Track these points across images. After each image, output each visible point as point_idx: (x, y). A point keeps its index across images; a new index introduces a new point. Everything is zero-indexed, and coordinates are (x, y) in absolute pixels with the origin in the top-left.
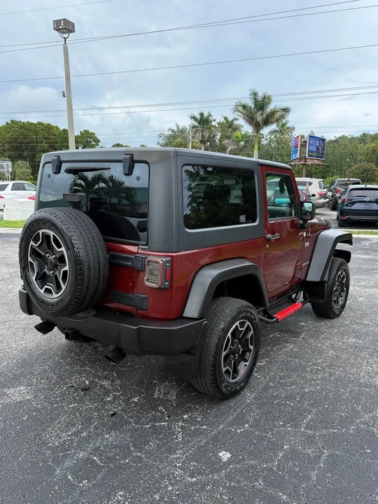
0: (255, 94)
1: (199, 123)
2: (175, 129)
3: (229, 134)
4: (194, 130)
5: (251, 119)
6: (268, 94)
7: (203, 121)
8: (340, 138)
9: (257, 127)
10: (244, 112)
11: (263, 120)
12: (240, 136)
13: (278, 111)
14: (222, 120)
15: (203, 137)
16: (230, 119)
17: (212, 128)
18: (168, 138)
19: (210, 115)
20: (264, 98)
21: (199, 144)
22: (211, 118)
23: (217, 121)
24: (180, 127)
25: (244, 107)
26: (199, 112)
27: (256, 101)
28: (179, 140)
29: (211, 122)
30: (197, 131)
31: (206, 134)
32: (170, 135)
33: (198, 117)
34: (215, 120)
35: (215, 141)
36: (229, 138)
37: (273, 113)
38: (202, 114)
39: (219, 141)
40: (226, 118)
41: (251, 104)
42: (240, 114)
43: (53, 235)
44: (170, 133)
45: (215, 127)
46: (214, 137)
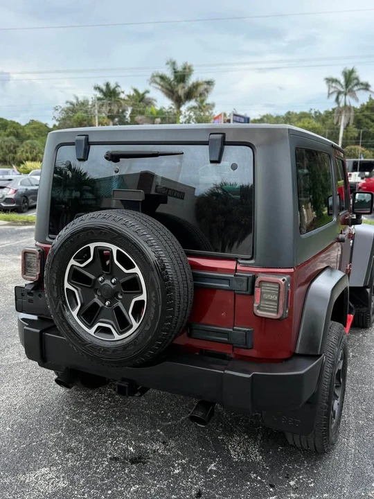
0: (174, 63)
1: (105, 94)
2: (74, 101)
3: (141, 109)
4: (100, 103)
5: (171, 92)
6: (189, 64)
7: (110, 94)
8: (264, 116)
9: (179, 101)
10: (162, 83)
11: (185, 94)
12: (154, 112)
13: (202, 84)
14: (132, 93)
15: (110, 111)
16: (141, 92)
17: (122, 102)
18: (67, 111)
19: (117, 86)
20: (185, 69)
21: (106, 120)
22: (118, 90)
23: (127, 92)
24: (81, 99)
25: (162, 78)
26: (105, 82)
27: (175, 72)
28: (80, 114)
29: (119, 94)
30: (103, 105)
31: (115, 108)
32: (69, 109)
33: (104, 88)
34: (123, 92)
35: (125, 116)
36: (142, 113)
37: (196, 86)
38: (108, 85)
39: (130, 117)
40: (136, 91)
41: (169, 74)
42: (157, 86)
43: (118, 251)
44: (68, 105)
45: (124, 100)
46: (124, 111)
